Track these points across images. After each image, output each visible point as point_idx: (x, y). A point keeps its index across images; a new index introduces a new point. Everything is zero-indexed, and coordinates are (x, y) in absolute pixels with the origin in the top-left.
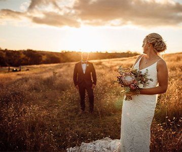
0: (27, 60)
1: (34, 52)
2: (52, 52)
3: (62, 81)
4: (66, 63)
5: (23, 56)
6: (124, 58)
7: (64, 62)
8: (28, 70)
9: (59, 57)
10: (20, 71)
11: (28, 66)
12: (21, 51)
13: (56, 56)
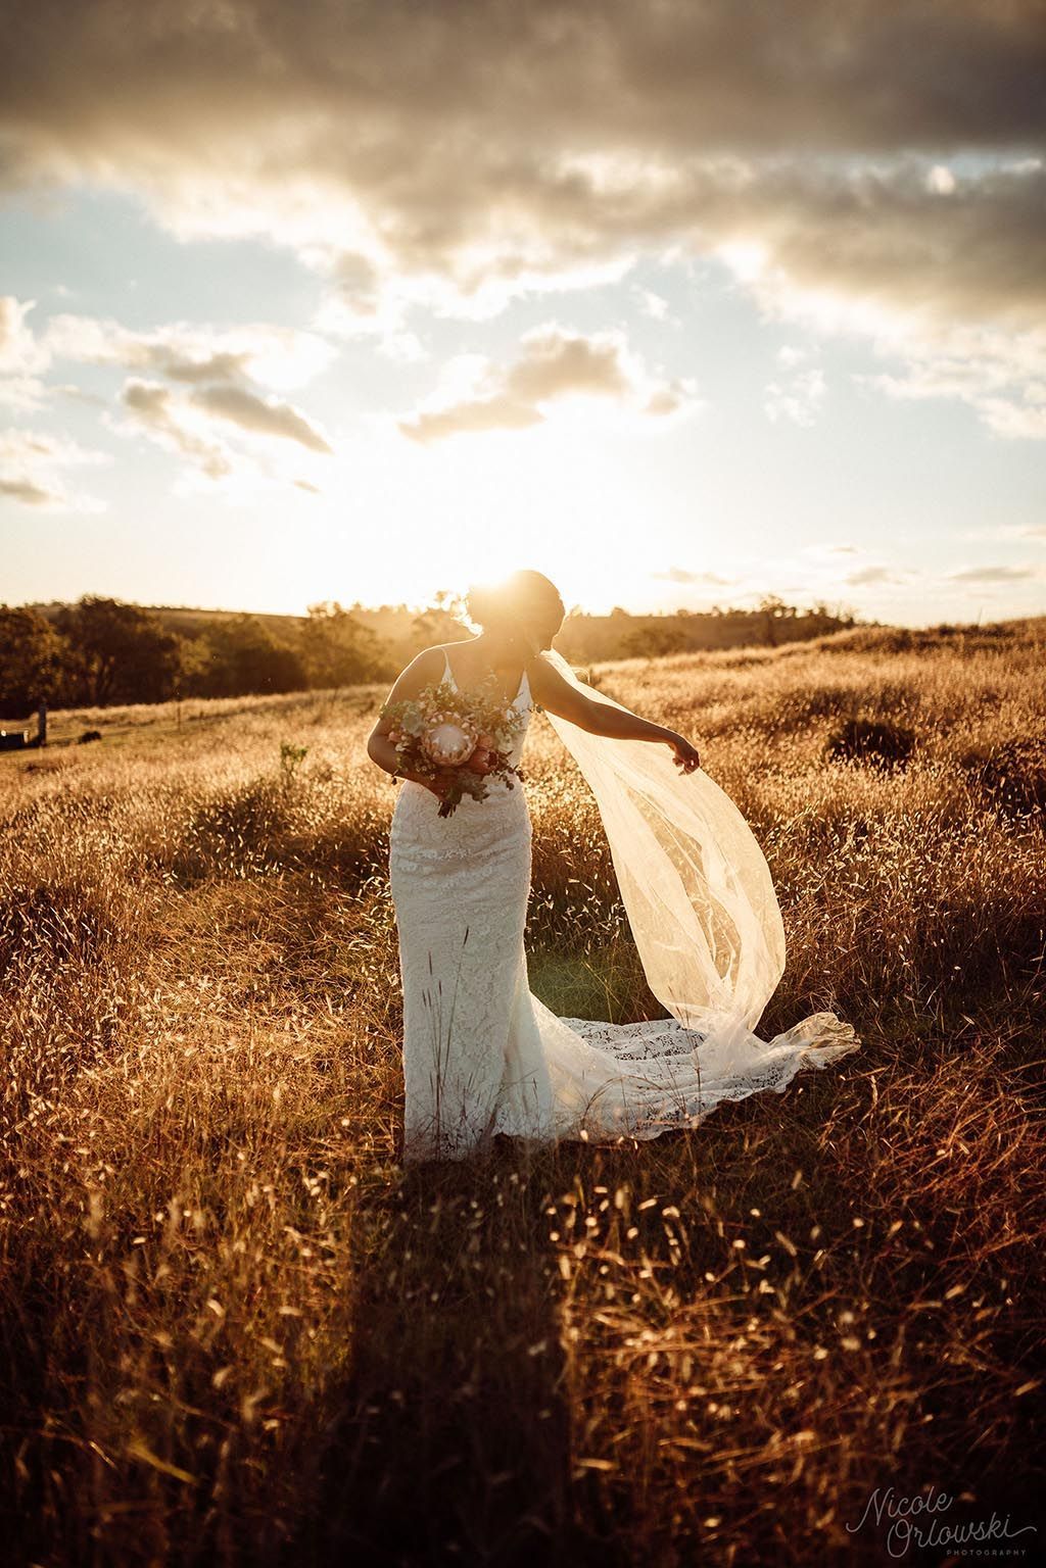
0: (85, 674)
1: (130, 614)
2: (247, 616)
3: (342, 809)
4: (345, 692)
5: (52, 642)
6: (751, 652)
7: (334, 683)
8: (88, 737)
9: (295, 648)
10: (39, 742)
11: (93, 713)
12: (34, 609)
13: (278, 644)
